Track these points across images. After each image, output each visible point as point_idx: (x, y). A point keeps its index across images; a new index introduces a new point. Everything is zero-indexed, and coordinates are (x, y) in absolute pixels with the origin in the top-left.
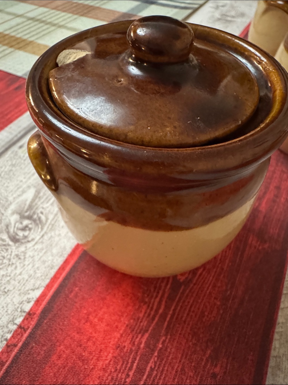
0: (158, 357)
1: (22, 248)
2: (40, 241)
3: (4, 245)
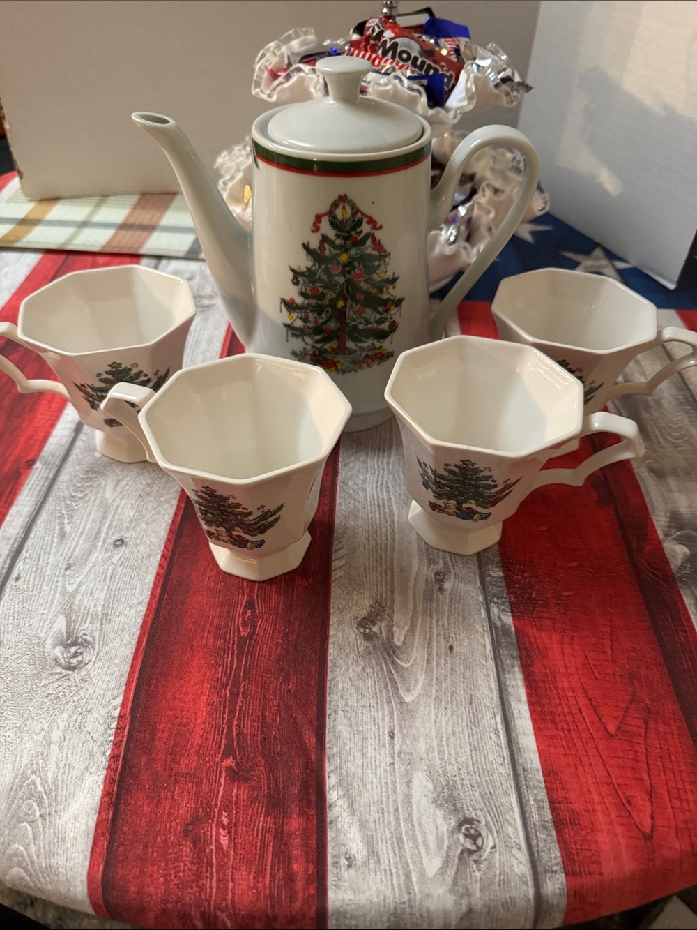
0: (243, 697)
1: (83, 672)
2: (98, 658)
3: (63, 677)
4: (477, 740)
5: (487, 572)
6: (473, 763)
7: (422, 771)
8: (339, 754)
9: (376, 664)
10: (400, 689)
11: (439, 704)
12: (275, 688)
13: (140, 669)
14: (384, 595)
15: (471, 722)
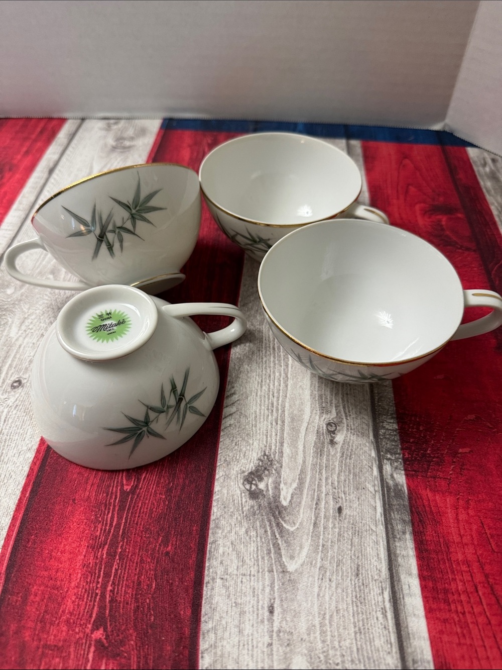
0: (120, 559)
4: (363, 620)
5: (381, 424)
6: (358, 649)
7: (302, 655)
8: (215, 629)
9: (261, 526)
10: (283, 556)
11: (323, 576)
12: (154, 550)
13: (21, 523)
14: (273, 447)
15: (356, 597)
